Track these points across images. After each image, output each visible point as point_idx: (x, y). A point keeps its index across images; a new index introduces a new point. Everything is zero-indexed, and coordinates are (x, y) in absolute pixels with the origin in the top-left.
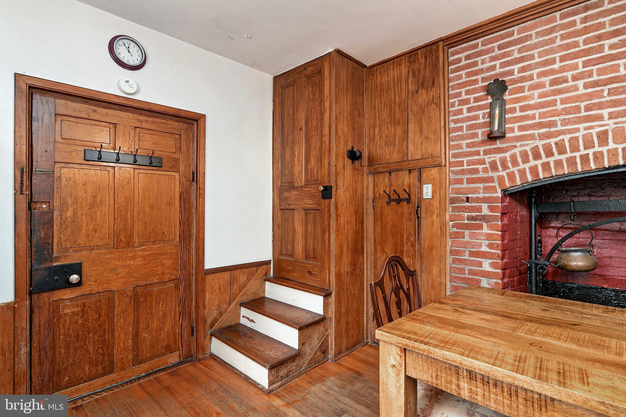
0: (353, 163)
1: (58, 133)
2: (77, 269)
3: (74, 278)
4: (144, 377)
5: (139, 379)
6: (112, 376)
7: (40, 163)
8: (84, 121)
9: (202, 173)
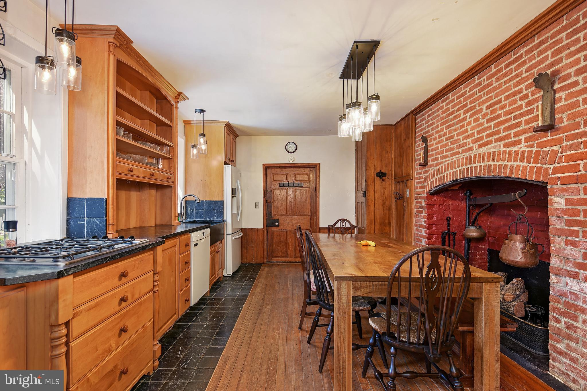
0: (380, 178)
1: (273, 179)
2: (278, 221)
3: (277, 224)
4: (297, 263)
5: (296, 263)
6: (287, 259)
7: (269, 189)
8: (279, 174)
9: (318, 188)
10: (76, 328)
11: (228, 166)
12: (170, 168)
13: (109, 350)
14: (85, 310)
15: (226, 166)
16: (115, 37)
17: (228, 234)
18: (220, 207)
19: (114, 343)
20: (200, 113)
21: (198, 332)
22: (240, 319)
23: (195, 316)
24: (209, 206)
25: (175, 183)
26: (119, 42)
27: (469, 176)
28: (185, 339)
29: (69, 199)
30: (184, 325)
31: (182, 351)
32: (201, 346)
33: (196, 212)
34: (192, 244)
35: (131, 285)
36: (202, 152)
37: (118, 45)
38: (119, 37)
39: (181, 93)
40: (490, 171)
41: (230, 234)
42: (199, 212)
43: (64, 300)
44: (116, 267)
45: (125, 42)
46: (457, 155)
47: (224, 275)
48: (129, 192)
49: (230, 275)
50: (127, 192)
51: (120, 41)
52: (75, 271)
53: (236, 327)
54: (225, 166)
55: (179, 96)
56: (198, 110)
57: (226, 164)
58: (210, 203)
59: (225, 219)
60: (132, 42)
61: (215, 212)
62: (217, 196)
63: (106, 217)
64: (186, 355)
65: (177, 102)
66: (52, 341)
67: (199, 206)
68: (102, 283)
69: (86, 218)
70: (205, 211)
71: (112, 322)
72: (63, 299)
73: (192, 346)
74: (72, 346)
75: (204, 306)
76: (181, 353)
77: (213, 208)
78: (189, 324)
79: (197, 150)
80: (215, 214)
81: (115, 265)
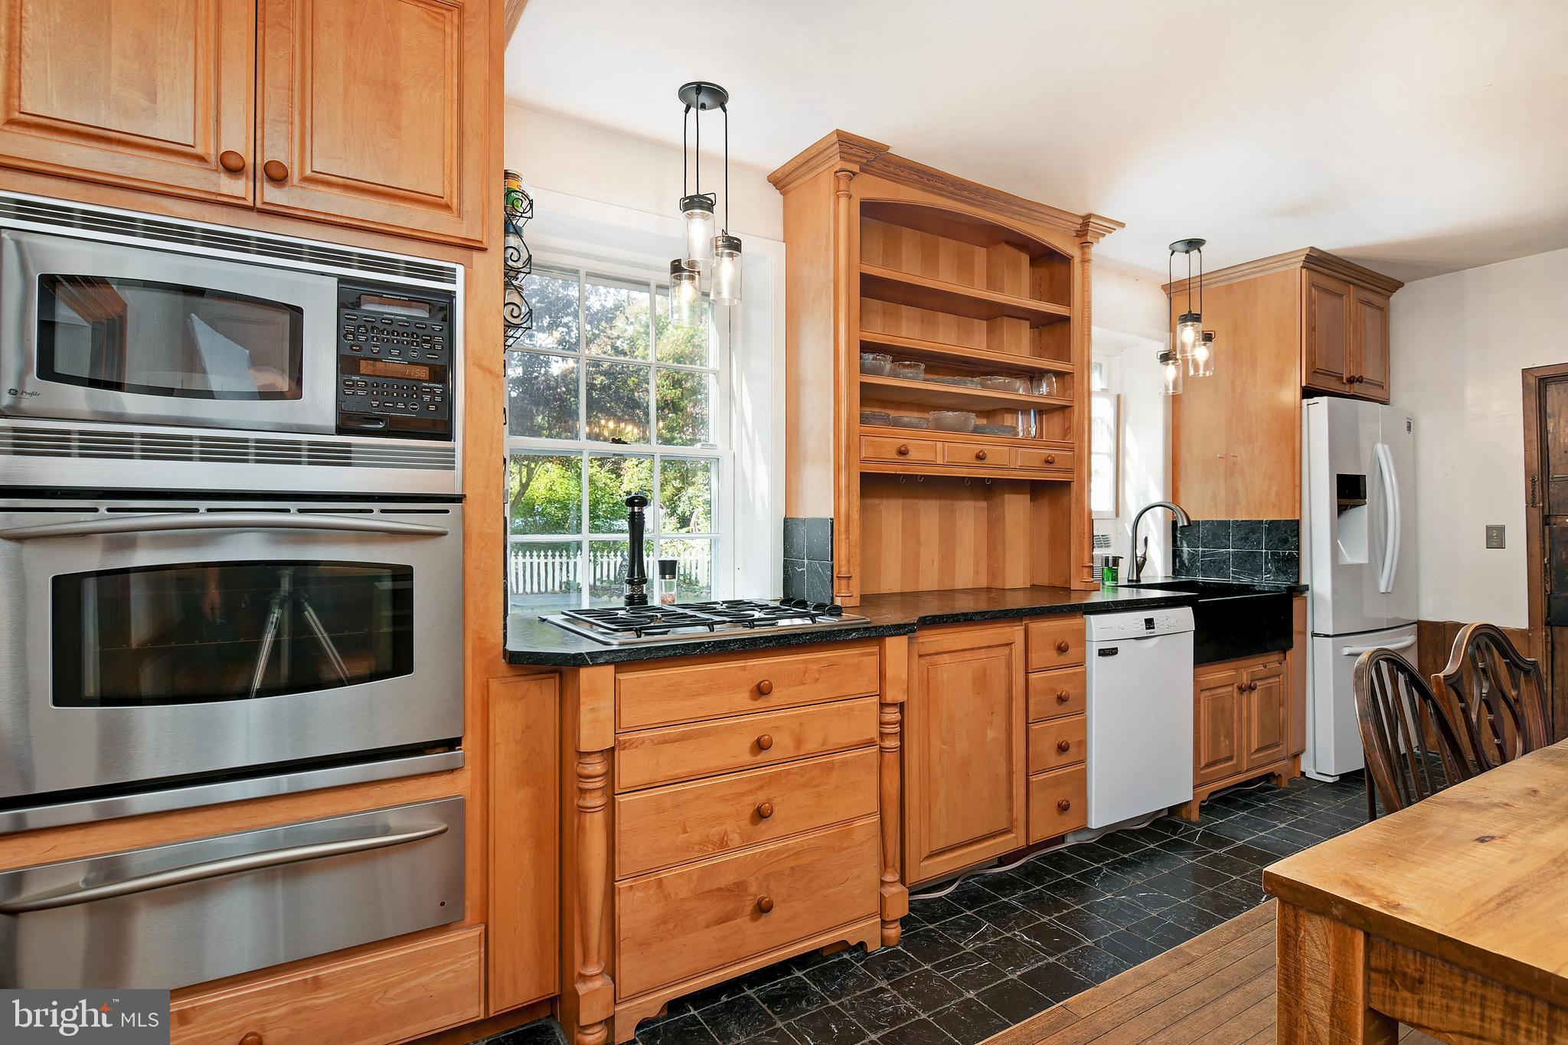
7: (1558, 469)
10: (631, 768)
11: (1316, 399)
12: (1067, 431)
13: (722, 842)
14: (652, 741)
15: (1311, 401)
16: (843, 155)
17: (1317, 635)
18: (1286, 541)
19: (735, 832)
20: (1187, 252)
21: (1067, 907)
22: (1227, 928)
23: (1098, 863)
24: (1246, 539)
25: (1081, 472)
26: (856, 162)
28: (1017, 909)
29: (786, 520)
30: (1049, 873)
31: (982, 937)
32: (1038, 948)
33: (1203, 556)
34: (1093, 650)
35: (794, 716)
36: (1196, 368)
37: (856, 168)
38: (851, 151)
39: (1090, 216)
41: (1327, 636)
42: (1212, 555)
43: (593, 709)
44: (744, 668)
45: (871, 157)
47: (1303, 774)
48: (951, 502)
49: (1330, 780)
50: (945, 502)
51: (857, 159)
52: (613, 658)
53: (1190, 946)
54: (1305, 401)
55: (1085, 229)
56: (1179, 246)
57: (1308, 393)
58: (1250, 528)
59: (1304, 581)
60: (888, 147)
61: (1266, 557)
62: (1274, 505)
63: (832, 559)
64: (980, 950)
65: (1085, 245)
66: (580, 779)
67: (1215, 536)
68: (698, 695)
69: (806, 561)
70: (1235, 554)
71: (729, 784)
72: (591, 707)
73: (1016, 935)
74: (619, 803)
75: (1152, 846)
76: (976, 938)
77: (1259, 543)
78: (1061, 876)
79: (1177, 367)
80: (1266, 563)
81: (740, 664)
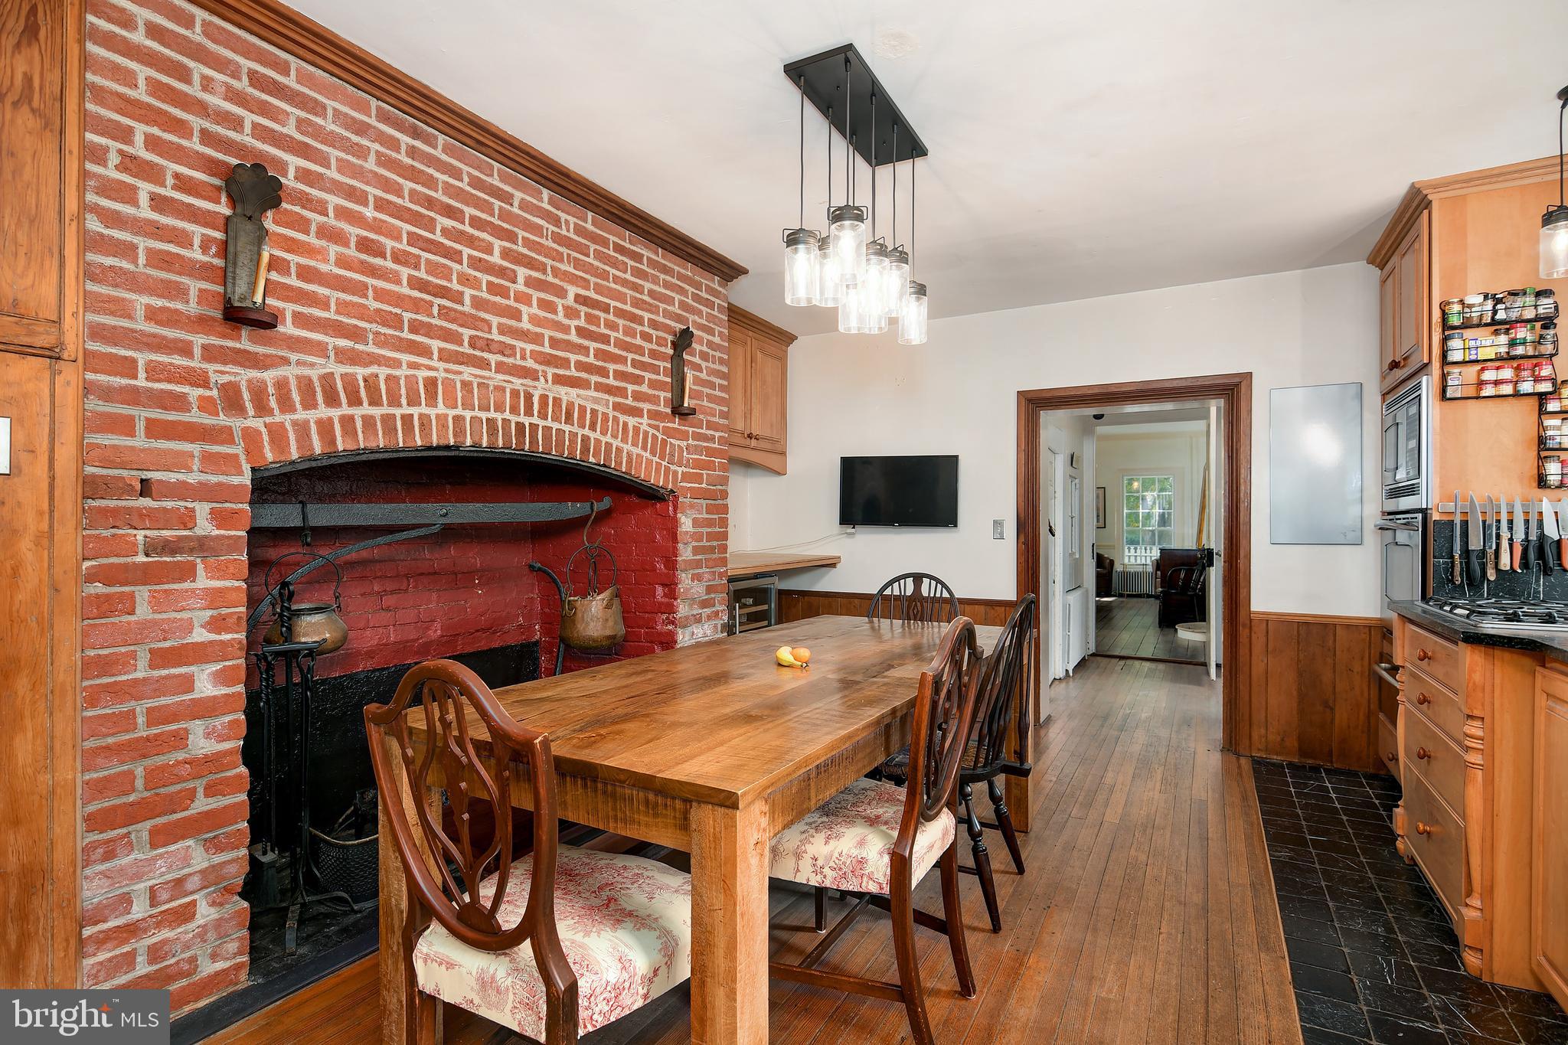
27: (527, 447)
40: (585, 449)
46: (474, 366)
